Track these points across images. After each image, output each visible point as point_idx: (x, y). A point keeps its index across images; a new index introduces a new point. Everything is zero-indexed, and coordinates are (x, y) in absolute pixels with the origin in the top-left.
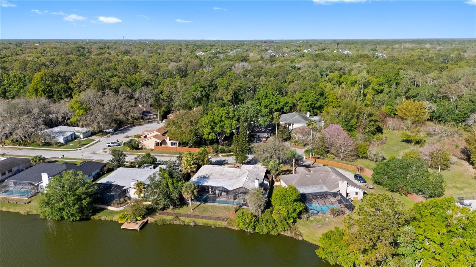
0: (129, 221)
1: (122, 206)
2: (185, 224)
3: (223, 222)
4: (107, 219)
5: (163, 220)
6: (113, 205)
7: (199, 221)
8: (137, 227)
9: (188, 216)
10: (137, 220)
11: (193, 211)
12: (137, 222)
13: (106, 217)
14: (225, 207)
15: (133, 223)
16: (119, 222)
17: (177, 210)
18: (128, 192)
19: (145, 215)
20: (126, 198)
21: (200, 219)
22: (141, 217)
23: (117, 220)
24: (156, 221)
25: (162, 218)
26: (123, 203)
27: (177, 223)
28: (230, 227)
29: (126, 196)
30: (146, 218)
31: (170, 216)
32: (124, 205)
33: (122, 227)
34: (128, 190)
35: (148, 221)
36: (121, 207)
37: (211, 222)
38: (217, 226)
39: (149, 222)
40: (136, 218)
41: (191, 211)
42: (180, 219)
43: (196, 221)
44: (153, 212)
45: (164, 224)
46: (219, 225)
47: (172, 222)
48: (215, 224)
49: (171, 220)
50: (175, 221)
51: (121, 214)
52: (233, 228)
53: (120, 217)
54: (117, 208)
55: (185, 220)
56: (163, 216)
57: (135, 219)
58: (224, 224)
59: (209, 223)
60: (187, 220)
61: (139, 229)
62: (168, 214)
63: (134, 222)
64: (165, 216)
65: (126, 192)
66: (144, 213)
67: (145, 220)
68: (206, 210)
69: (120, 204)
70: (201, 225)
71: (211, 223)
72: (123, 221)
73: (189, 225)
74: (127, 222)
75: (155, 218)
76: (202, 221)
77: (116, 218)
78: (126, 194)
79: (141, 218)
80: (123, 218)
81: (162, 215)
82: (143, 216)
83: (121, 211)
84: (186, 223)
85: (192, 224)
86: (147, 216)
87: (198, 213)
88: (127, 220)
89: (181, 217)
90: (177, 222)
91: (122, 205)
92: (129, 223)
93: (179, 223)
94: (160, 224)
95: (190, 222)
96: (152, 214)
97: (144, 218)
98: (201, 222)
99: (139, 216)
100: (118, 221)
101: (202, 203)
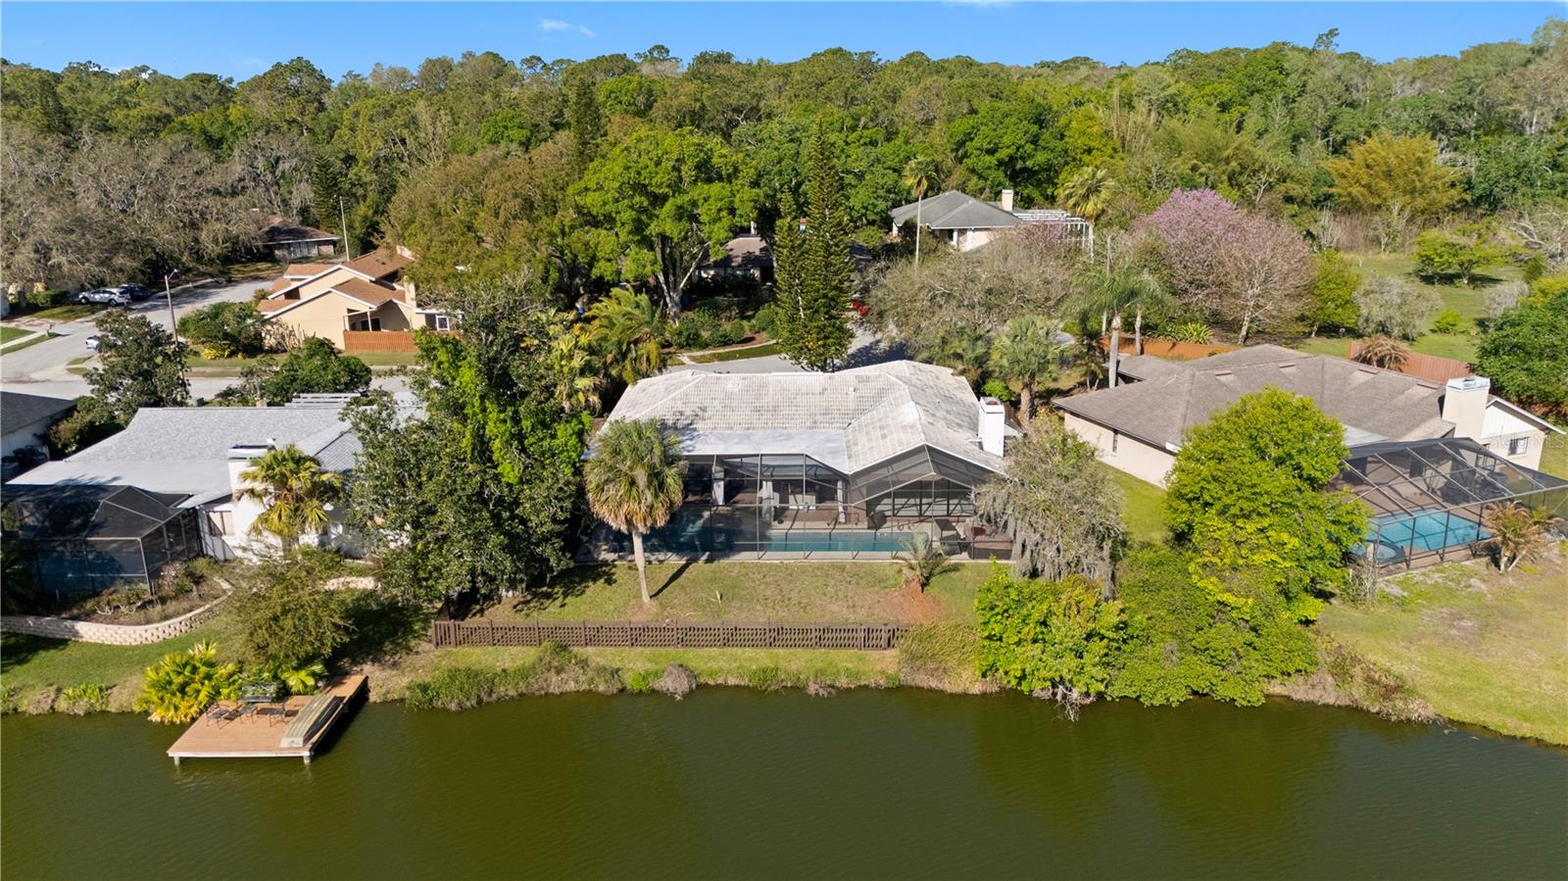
0: (226, 704)
1: (178, 614)
2: (622, 690)
3: (873, 655)
4: (62, 705)
5: (472, 675)
6: (108, 611)
7: (711, 658)
8: (290, 740)
9: (637, 636)
10: (284, 693)
11: (655, 602)
12: (290, 704)
13: (59, 691)
14: (842, 568)
15: (263, 712)
16: (155, 717)
17: (553, 607)
18: (214, 531)
19: (339, 652)
20: (200, 565)
21: (715, 651)
22: (318, 668)
23: (137, 709)
24: (425, 688)
25: (462, 666)
26: (182, 592)
27: (571, 686)
28: (924, 681)
29: (201, 554)
30: (346, 674)
31: (514, 650)
32: (185, 605)
33: (176, 753)
34: (215, 518)
35: (363, 690)
36: (166, 618)
37: (796, 663)
38: (843, 682)
39: (373, 697)
40: (275, 677)
41: (645, 610)
42: (584, 663)
43: (692, 665)
44: (391, 634)
45: (480, 701)
46: (849, 674)
47: (535, 686)
48: (821, 671)
49: (524, 673)
50: (554, 679)
51: (167, 664)
52: (950, 686)
53: (164, 686)
54: (140, 629)
55: (617, 665)
56: (466, 649)
57: (272, 689)
58: (882, 666)
59: (783, 664)
60: (634, 664)
61: (306, 754)
62: (500, 637)
63: (266, 705)
64: (478, 650)
65: (197, 529)
66: (331, 640)
67: (348, 689)
68: (730, 592)
69: (163, 600)
70: (732, 681)
71: (794, 668)
72: (187, 707)
73: (653, 691)
74: (214, 710)
75: (415, 669)
76: (734, 658)
77: (129, 694)
78: (199, 538)
79: (311, 682)
80: (182, 689)
81: (459, 643)
82: (329, 664)
83: (165, 646)
84: (630, 681)
85: (674, 684)
86: (355, 663)
87: (690, 617)
88: (216, 694)
89: (590, 650)
90: (568, 682)
91: (171, 606)
92: (232, 716)
93: (585, 687)
94: (453, 706)
95: (657, 675)
96: (388, 646)
97: (334, 675)
98: (729, 665)
99: (304, 663)
100: (147, 713)
101: (696, 560)
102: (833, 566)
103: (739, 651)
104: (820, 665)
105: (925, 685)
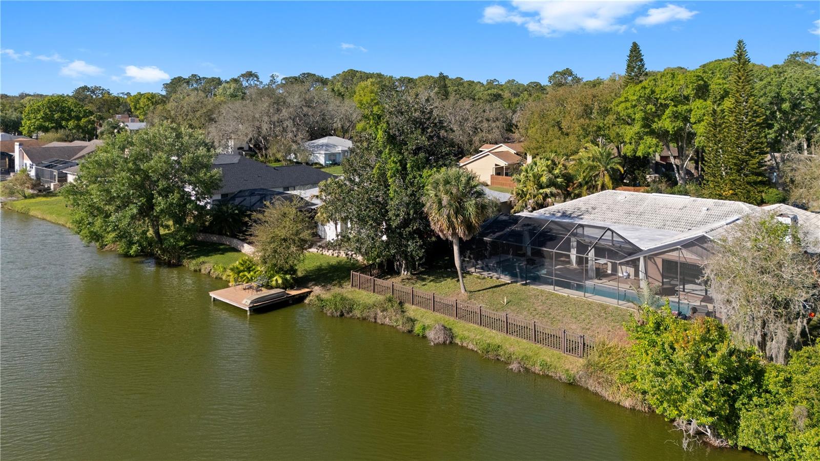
2: (410, 332)
3: (571, 358)
4: (212, 272)
7: (469, 330)
11: (466, 296)
13: (214, 266)
14: (604, 308)
21: (475, 327)
24: (321, 299)
27: (386, 322)
31: (380, 297)
33: (212, 295)
37: (514, 347)
38: (537, 369)
39: (308, 299)
41: (458, 297)
42: (403, 313)
43: (456, 330)
46: (544, 365)
47: (370, 315)
48: (527, 358)
49: (369, 306)
55: (418, 317)
56: (362, 291)
58: (569, 366)
59: (507, 346)
60: (426, 320)
61: (248, 309)
67: (295, 292)
68: (517, 302)
70: (471, 346)
71: (510, 350)
73: (423, 337)
76: (482, 333)
84: (417, 328)
85: (436, 336)
89: (413, 307)
92: (247, 289)
93: (392, 324)
95: (432, 329)
96: (334, 282)
97: (300, 285)
98: (474, 337)
101: (516, 282)
102: (601, 305)
103: (487, 330)
104: (530, 353)
105: (592, 389)
